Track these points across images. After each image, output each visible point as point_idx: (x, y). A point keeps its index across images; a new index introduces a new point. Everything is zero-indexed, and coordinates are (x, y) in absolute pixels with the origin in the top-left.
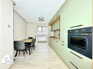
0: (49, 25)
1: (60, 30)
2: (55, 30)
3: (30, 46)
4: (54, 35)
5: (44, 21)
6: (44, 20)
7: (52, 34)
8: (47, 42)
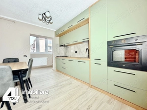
3: (24, 79)
4: (65, 53)
5: (51, 23)
6: (51, 21)
8: (52, 66)
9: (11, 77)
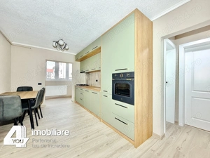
0: (77, 60)
1: (100, 71)
2: (90, 70)
3: (33, 107)
4: (87, 81)
6: (67, 47)
7: (83, 79)
8: (71, 97)
9: (20, 104)
